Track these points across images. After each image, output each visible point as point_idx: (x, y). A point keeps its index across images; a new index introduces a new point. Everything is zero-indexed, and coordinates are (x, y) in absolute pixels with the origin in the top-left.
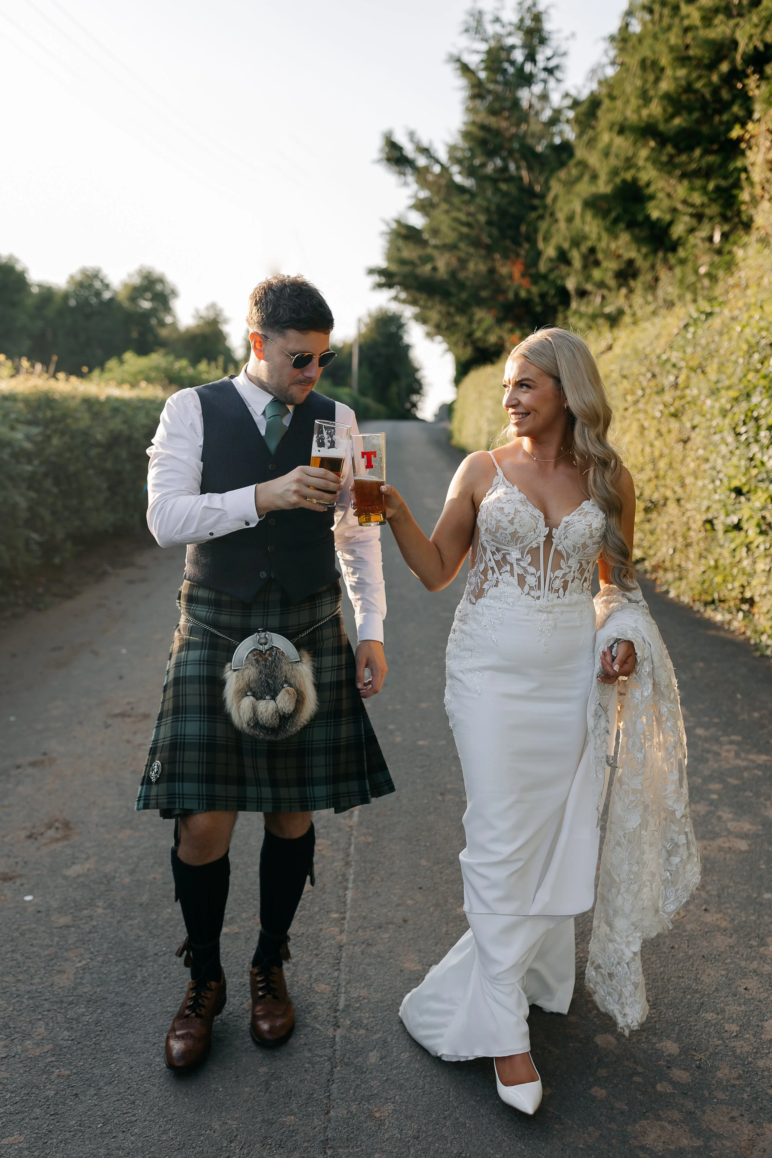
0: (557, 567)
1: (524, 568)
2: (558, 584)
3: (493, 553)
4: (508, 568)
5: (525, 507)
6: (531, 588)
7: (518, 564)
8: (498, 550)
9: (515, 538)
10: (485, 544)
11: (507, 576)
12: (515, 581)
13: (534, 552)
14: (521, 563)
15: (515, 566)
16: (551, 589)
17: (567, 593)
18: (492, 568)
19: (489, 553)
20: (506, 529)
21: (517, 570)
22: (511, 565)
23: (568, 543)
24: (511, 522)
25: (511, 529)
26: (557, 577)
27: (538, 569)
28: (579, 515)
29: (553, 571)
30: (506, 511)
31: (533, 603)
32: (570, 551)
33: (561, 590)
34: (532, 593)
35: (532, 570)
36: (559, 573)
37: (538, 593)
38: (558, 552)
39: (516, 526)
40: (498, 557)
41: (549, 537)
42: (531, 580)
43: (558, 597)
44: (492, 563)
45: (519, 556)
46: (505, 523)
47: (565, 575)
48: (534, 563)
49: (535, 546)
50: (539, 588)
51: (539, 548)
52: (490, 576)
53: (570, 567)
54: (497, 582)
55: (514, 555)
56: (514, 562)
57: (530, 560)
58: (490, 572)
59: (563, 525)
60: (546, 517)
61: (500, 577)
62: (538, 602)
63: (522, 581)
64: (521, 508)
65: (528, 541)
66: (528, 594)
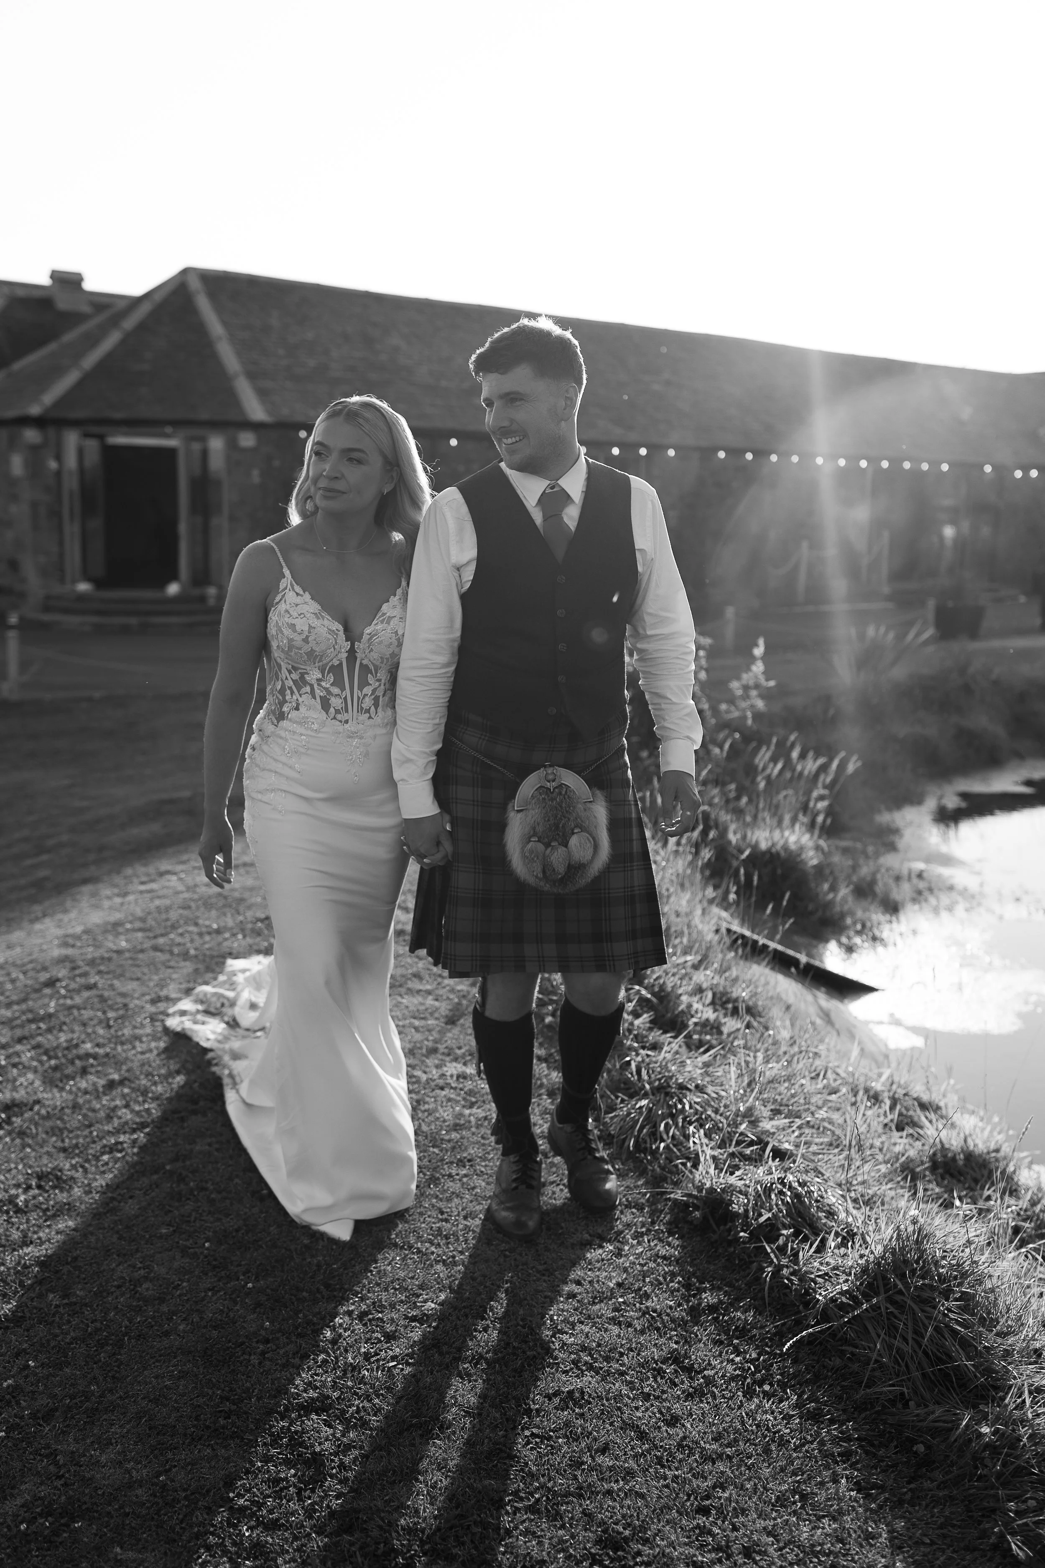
0: (363, 683)
1: (327, 689)
2: (368, 703)
3: (290, 672)
4: (308, 689)
5: (321, 621)
6: (337, 712)
7: (319, 685)
8: (295, 669)
9: (312, 656)
10: (279, 660)
11: (305, 699)
12: (318, 704)
13: (336, 670)
14: (323, 684)
15: (316, 686)
16: (361, 710)
17: (380, 709)
18: (290, 688)
19: (284, 671)
20: (300, 649)
21: (319, 693)
22: (312, 686)
23: (374, 655)
24: (306, 640)
25: (306, 648)
26: (366, 695)
27: (343, 689)
28: (382, 622)
29: (361, 688)
30: (298, 628)
31: (340, 727)
32: (378, 663)
33: (373, 708)
34: (339, 717)
35: (336, 690)
36: (368, 690)
37: (345, 716)
38: (365, 669)
39: (312, 644)
40: (295, 676)
41: (352, 652)
42: (336, 702)
43: (370, 717)
44: (289, 683)
45: (320, 676)
46: (298, 639)
47: (374, 691)
48: (338, 682)
49: (336, 663)
50: (347, 711)
51: (341, 664)
52: (288, 697)
53: (379, 680)
54: (298, 705)
55: (314, 675)
56: (314, 682)
57: (332, 680)
58: (288, 692)
59: (365, 637)
60: (346, 630)
61: (300, 700)
62: (346, 726)
63: (325, 705)
64: (316, 623)
65: (328, 659)
66: (335, 718)
